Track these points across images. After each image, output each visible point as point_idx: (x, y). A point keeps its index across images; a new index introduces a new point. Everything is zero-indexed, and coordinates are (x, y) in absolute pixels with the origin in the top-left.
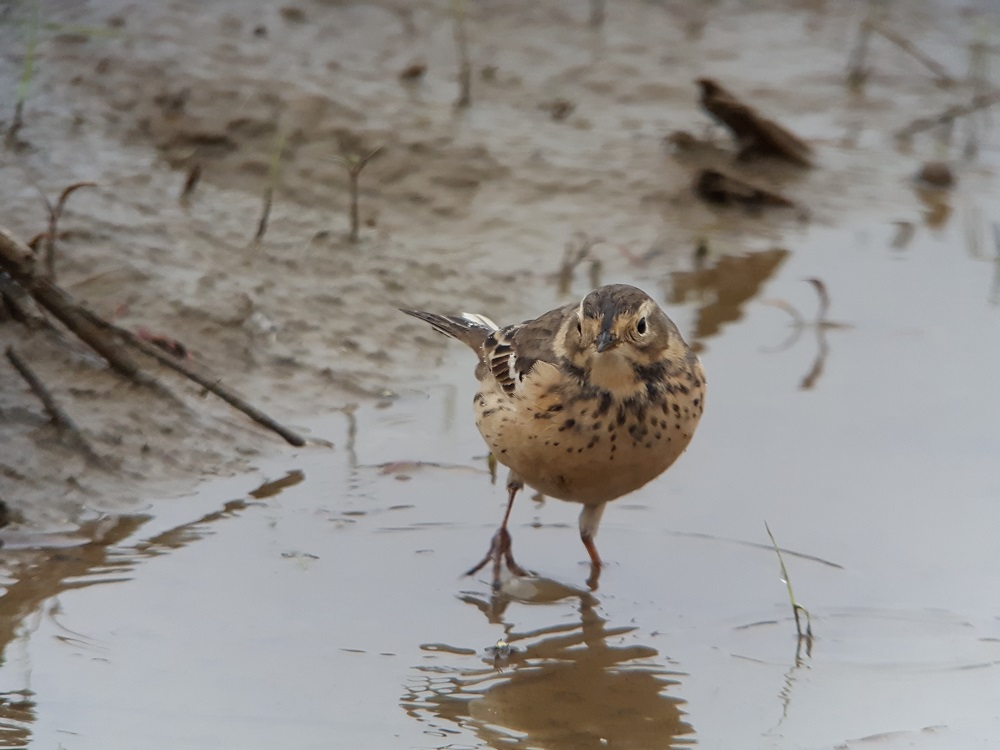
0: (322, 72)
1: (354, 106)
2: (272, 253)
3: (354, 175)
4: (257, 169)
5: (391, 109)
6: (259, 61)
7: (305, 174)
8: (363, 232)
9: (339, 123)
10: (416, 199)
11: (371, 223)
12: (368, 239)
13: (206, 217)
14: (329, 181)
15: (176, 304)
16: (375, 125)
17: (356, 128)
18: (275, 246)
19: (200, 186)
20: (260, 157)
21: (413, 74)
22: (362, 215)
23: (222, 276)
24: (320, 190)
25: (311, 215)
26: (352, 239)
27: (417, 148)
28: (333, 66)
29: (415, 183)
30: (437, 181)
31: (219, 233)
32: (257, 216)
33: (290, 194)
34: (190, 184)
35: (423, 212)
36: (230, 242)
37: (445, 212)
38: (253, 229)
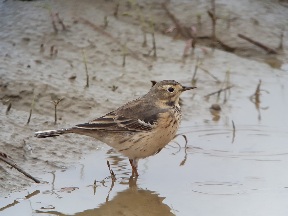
0: (47, 78)
3: (56, 106)
5: (66, 87)
6: (28, 74)
8: (58, 121)
9: (51, 91)
10: (74, 112)
11: (60, 119)
13: (13, 118)
14: (48, 108)
15: (4, 143)
16: (62, 92)
17: (56, 93)
19: (11, 109)
20: (29, 101)
21: (73, 78)
22: (58, 117)
23: (17, 134)
26: (55, 123)
28: (50, 76)
30: (79, 107)
31: (17, 122)
32: (28, 118)
33: (37, 111)
34: (9, 109)
36: (20, 125)
37: (81, 116)
38: (27, 121)
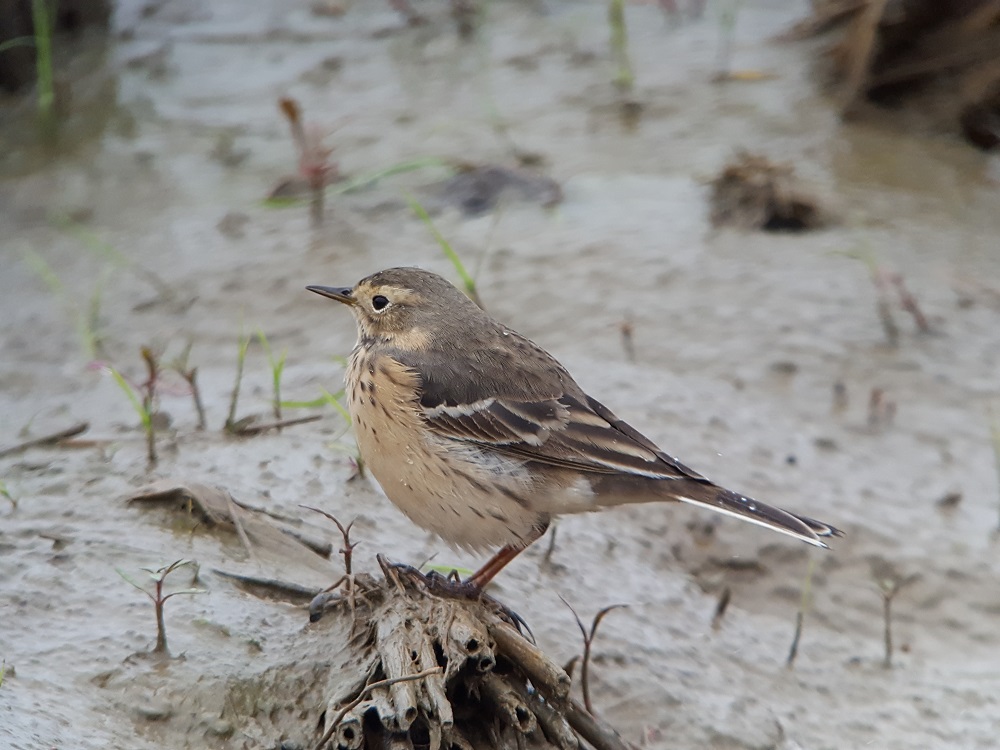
0: (855, 500)
1: (889, 532)
2: (802, 678)
3: (888, 600)
4: (788, 595)
5: (925, 535)
6: (791, 488)
7: (837, 599)
8: (898, 657)
9: (872, 548)
10: (953, 625)
11: (905, 649)
12: (902, 666)
13: (737, 642)
14: (863, 607)
15: (709, 729)
16: (909, 553)
17: (889, 554)
18: (806, 672)
19: (730, 609)
20: (793, 583)
21: (951, 501)
22: (896, 641)
23: (753, 701)
24: (853, 615)
25: (844, 641)
26: (886, 665)
27: (953, 574)
28: (867, 494)
29: (951, 609)
30: (975, 607)
31: (751, 657)
32: (789, 641)
33: (822, 619)
34: (721, 609)
35: (960, 638)
36: (763, 667)
37: (981, 638)
38: (786, 653)
